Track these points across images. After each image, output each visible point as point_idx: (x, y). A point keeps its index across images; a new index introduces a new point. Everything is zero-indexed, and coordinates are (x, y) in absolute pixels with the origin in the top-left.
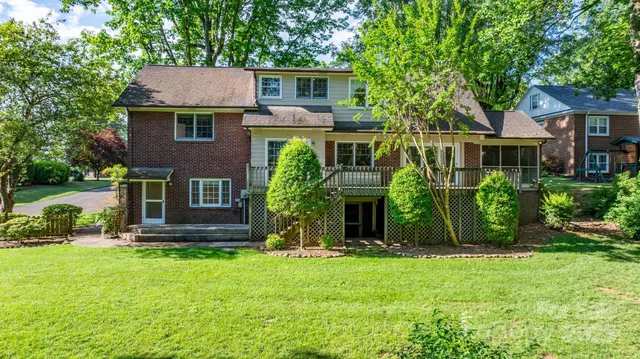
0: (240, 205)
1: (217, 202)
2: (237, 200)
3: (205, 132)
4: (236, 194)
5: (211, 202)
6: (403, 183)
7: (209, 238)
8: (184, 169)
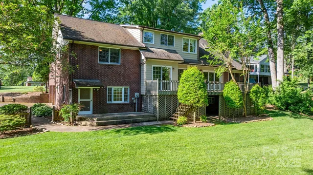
0: (134, 101)
1: (121, 100)
2: (133, 99)
3: (115, 59)
4: (132, 95)
5: (118, 100)
6: (233, 89)
7: (138, 121)
8: (104, 81)
